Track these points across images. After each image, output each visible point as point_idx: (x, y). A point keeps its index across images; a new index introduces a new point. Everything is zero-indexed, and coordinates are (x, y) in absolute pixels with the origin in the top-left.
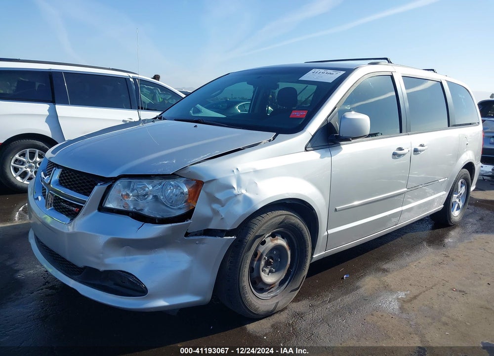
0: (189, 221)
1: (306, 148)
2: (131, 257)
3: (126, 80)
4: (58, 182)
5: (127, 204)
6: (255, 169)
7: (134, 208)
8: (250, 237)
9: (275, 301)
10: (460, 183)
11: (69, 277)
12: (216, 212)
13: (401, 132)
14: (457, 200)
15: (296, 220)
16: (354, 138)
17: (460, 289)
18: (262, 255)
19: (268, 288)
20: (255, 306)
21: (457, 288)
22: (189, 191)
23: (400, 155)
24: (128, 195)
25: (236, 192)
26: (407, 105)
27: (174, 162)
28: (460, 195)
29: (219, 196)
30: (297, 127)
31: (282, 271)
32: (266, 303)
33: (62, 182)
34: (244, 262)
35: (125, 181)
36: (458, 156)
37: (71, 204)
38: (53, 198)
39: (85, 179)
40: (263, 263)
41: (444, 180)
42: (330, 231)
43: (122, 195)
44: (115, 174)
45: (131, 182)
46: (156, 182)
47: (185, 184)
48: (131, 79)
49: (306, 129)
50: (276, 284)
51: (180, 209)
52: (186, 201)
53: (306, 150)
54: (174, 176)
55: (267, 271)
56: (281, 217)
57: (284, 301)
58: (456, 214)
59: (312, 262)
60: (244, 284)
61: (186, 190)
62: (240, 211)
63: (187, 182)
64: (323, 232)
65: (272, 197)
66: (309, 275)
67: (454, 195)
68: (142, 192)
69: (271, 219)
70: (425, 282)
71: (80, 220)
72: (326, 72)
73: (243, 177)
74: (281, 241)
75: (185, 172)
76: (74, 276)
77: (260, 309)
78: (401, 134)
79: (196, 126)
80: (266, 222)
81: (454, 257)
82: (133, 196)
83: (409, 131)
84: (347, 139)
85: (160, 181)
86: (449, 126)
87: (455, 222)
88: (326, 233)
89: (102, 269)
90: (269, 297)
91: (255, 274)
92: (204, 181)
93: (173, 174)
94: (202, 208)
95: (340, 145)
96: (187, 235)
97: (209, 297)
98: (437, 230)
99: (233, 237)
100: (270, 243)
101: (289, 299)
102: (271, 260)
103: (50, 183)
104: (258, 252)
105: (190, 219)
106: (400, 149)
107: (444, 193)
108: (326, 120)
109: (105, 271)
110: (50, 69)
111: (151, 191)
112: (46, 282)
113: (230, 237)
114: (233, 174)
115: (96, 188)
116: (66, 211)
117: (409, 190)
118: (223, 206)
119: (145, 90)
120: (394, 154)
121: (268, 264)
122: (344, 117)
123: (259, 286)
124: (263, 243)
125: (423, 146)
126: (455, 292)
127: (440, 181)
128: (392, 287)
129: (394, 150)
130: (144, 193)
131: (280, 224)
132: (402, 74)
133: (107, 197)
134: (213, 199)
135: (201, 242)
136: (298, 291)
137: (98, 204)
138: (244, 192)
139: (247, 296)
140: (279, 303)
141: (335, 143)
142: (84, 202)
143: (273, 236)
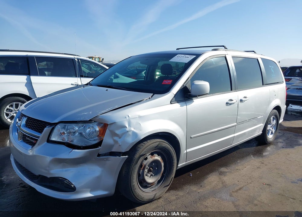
0: (100, 148)
1: (171, 102)
2: (66, 169)
3: (73, 60)
4: (25, 125)
5: (64, 138)
6: (139, 115)
7: (68, 140)
8: (137, 156)
9: (154, 193)
10: (272, 118)
11: (31, 181)
12: (116, 142)
13: (231, 90)
14: (271, 129)
15: (166, 144)
16: (199, 96)
17: (268, 184)
18: (145, 166)
19: (150, 185)
20: (141, 197)
21: (266, 183)
22: (99, 130)
23: (231, 104)
24: (64, 133)
25: (128, 129)
26: (235, 74)
27: (91, 113)
28: (273, 125)
29: (117, 132)
30: (166, 90)
31: (159, 175)
32: (148, 194)
33: (27, 125)
34: (133, 171)
35: (62, 125)
36: (270, 102)
37: (32, 138)
38: (22, 135)
39: (39, 123)
40: (146, 170)
41: (261, 117)
42: (188, 150)
43: (61, 133)
44: (56, 121)
45: (66, 125)
46: (80, 125)
47: (98, 125)
48: (76, 59)
49: (171, 91)
50: (155, 183)
51: (95, 140)
52: (98, 136)
53: (171, 103)
54: (90, 121)
55: (149, 175)
56: (156, 143)
57: (160, 193)
58: (270, 137)
59: (177, 169)
60: (134, 184)
61: (97, 129)
62: (130, 141)
63: (99, 124)
64: (184, 151)
65: (150, 132)
66: (175, 177)
67: (269, 126)
68: (72, 131)
69: (150, 145)
70: (247, 179)
71: (36, 148)
72: (185, 56)
73: (132, 121)
74: (157, 158)
75: (97, 118)
76: (34, 180)
77: (145, 198)
78: (232, 91)
79: (107, 90)
80: (147, 147)
81: (267, 164)
82: (67, 133)
83: (237, 89)
84: (196, 96)
85: (83, 124)
86: (263, 85)
87: (270, 142)
88: (186, 152)
89: (49, 176)
90: (151, 191)
91: (141, 178)
92: (109, 123)
93: (90, 120)
94: (108, 140)
95: (192, 99)
96: (99, 155)
97: (113, 191)
98: (259, 147)
99: (127, 156)
100: (150, 159)
101: (163, 191)
102: (151, 169)
103: (20, 126)
104: (143, 164)
105: (100, 146)
106: (231, 100)
107: (262, 124)
108: (183, 85)
109: (51, 178)
110: (27, 55)
111: (77, 130)
112: (21, 183)
113: (124, 157)
114: (125, 119)
115: (45, 129)
116: (29, 142)
117: (238, 124)
118: (120, 138)
119: (84, 65)
120: (227, 103)
121: (149, 171)
122: (193, 84)
123: (144, 184)
124: (146, 159)
125: (246, 98)
126: (265, 186)
127: (258, 118)
128: (227, 183)
129: (227, 101)
130: (74, 131)
131: (156, 147)
132: (232, 55)
133: (51, 134)
134: (114, 134)
135: (107, 159)
136: (169, 186)
137: (47, 139)
138: (132, 129)
139: (136, 190)
140: (157, 194)
141: (190, 99)
142: (38, 137)
143: (152, 154)
